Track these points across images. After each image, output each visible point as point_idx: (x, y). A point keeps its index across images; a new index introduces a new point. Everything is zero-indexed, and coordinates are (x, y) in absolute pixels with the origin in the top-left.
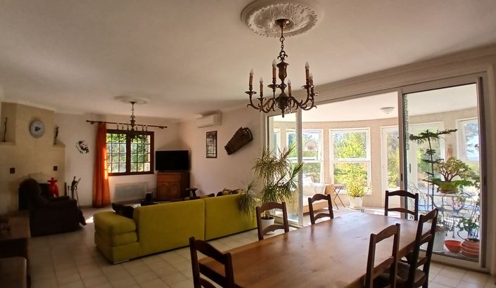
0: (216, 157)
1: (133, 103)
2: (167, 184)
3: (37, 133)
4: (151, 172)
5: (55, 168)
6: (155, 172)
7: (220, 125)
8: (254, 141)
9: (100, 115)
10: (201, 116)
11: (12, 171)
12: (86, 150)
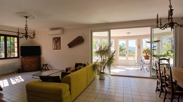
0: (60, 49)
1: (26, 17)
2: (29, 63)
4: (18, 57)
6: (20, 57)
7: (63, 34)
8: (84, 42)
10: (49, 30)
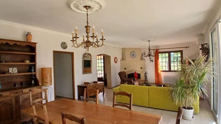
1: (149, 41)
3: (133, 56)
5: (141, 68)
9: (157, 46)
11: (125, 69)
12: (152, 61)
